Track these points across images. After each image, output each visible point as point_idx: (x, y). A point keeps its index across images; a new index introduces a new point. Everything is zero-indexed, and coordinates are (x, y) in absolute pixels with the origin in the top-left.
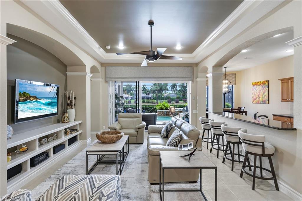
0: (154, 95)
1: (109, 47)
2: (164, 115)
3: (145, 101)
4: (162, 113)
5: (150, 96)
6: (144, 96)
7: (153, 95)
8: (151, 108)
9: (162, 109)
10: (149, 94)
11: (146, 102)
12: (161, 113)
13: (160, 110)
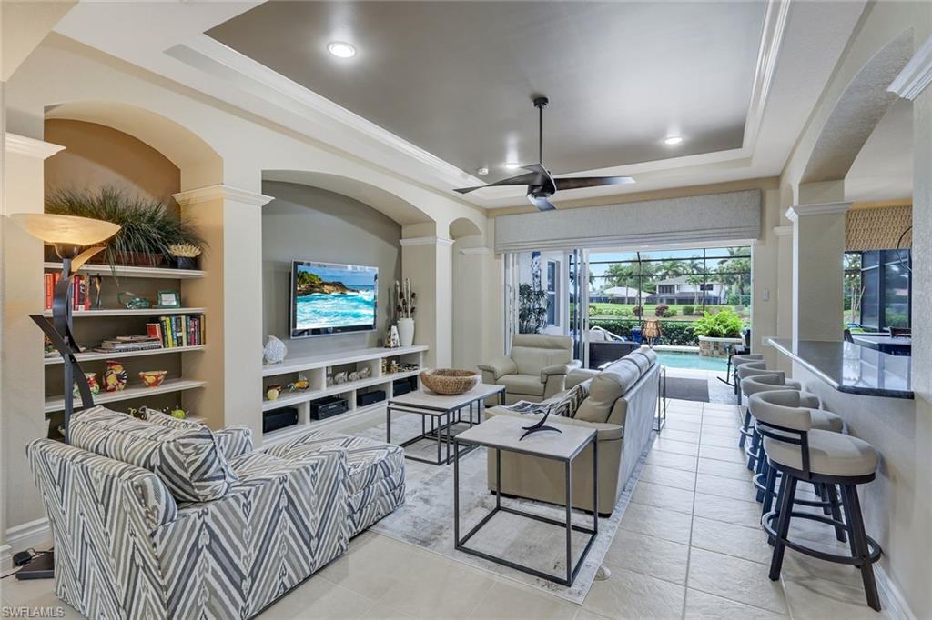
0: (730, 289)
1: (486, 171)
2: (721, 354)
3: (692, 310)
4: (716, 348)
5: (714, 293)
6: (693, 293)
7: (727, 288)
8: (682, 329)
9: (713, 334)
10: (712, 285)
11: (695, 312)
12: (712, 348)
13: (707, 336)
